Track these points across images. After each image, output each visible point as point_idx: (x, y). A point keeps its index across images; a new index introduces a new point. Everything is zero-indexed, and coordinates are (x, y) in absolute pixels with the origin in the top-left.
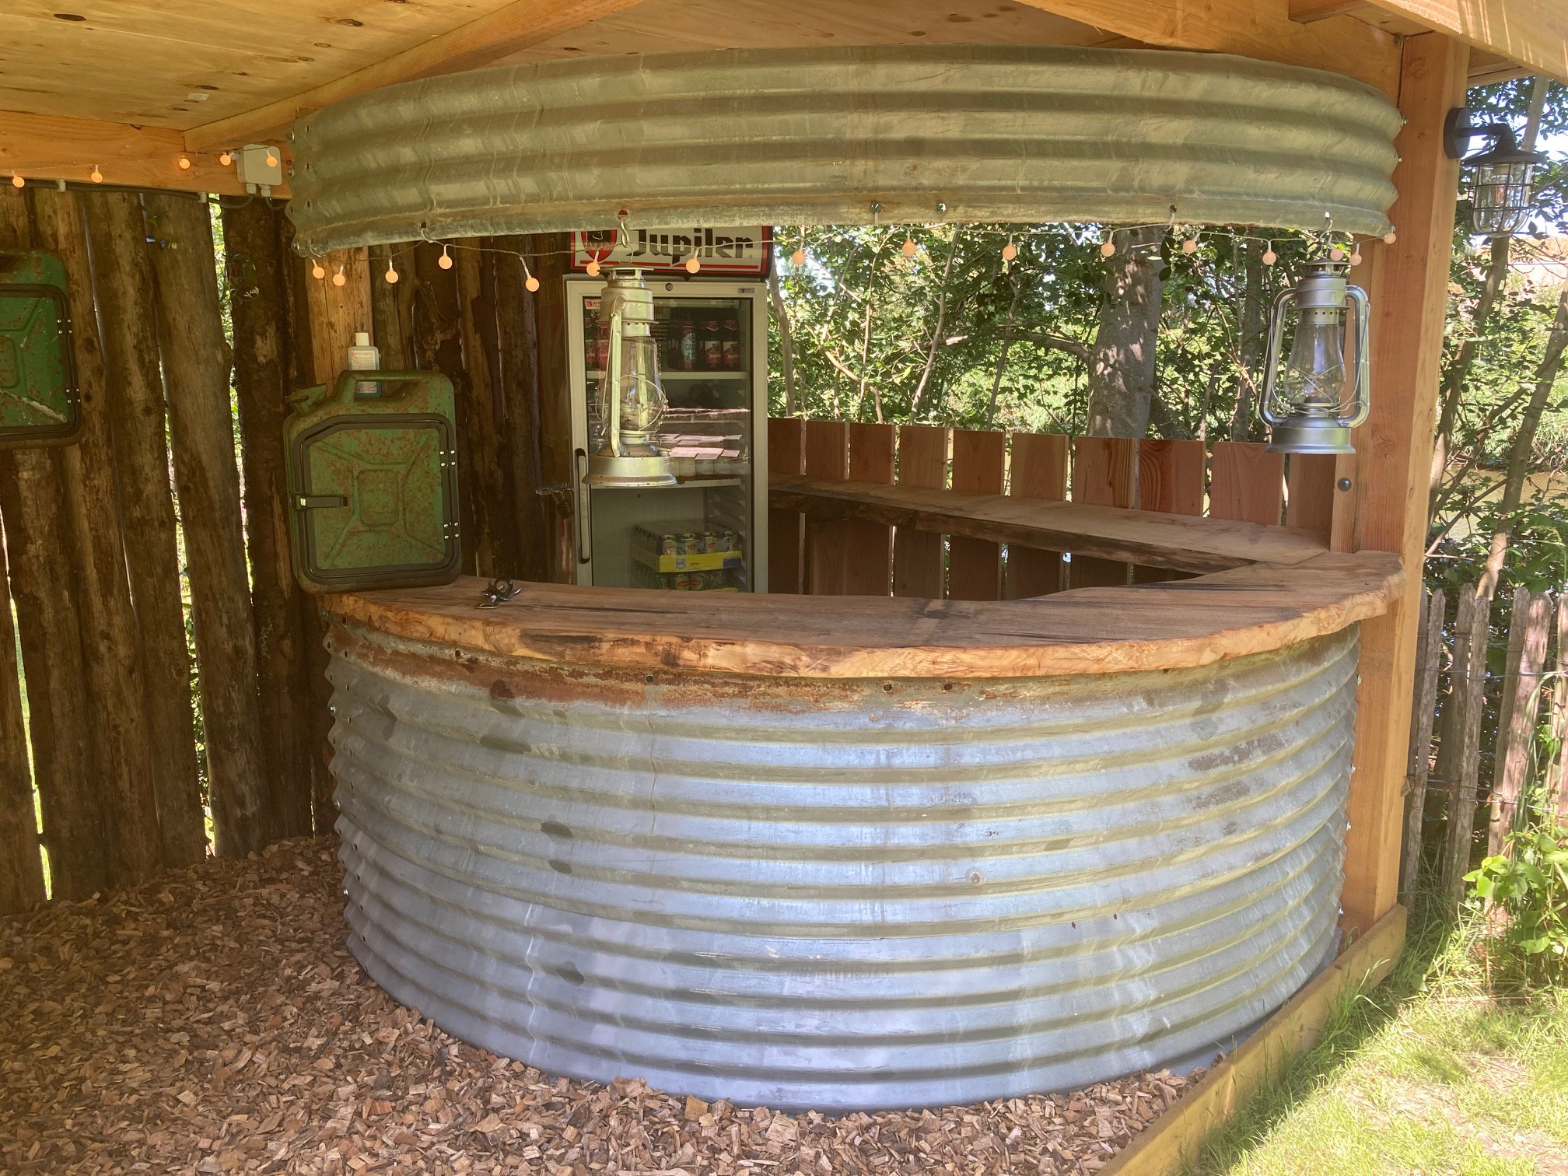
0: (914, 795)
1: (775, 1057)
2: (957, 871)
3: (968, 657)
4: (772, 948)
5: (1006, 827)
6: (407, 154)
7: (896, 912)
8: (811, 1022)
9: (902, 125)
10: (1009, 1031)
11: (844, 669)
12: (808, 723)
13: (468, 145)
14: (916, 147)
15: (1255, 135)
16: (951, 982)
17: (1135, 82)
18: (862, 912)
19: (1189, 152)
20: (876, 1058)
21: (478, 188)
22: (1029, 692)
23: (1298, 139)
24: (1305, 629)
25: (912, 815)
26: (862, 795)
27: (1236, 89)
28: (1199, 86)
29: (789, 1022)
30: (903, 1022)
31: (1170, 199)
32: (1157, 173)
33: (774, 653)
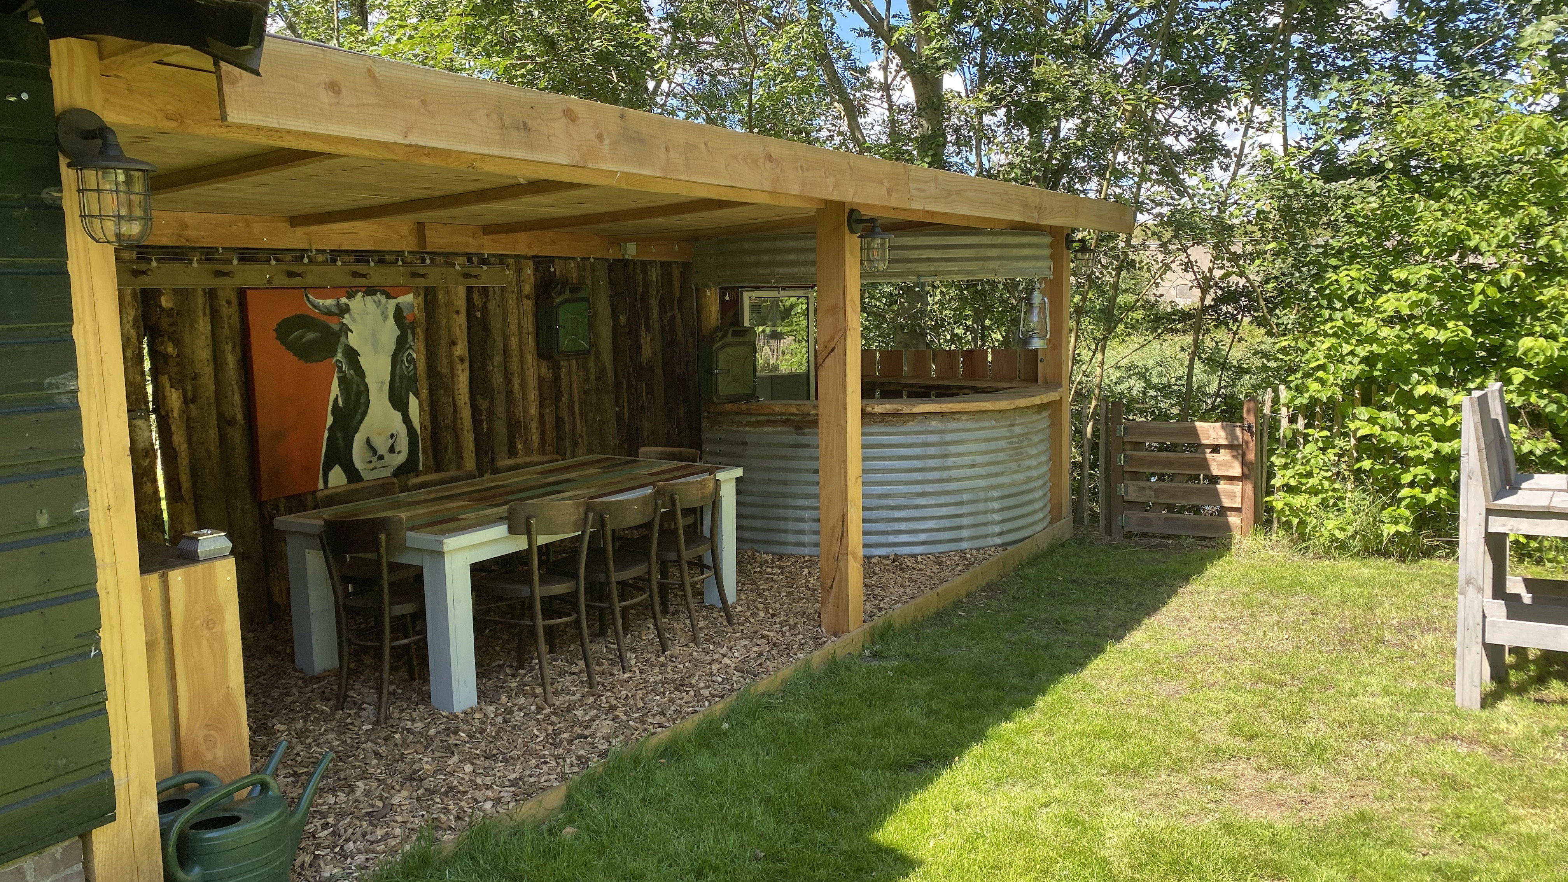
0: (932, 451)
1: (892, 539)
2: (945, 474)
3: (950, 405)
4: (891, 502)
5: (959, 461)
6: (765, 258)
7: (928, 488)
8: (903, 526)
9: (925, 254)
10: (960, 528)
11: (916, 410)
12: (902, 429)
13: (792, 257)
14: (929, 260)
15: (1016, 252)
16: (943, 511)
17: (985, 240)
18: (918, 488)
19: (999, 258)
20: (922, 537)
21: (795, 270)
22: (964, 417)
23: (1026, 252)
24: (1037, 400)
25: (933, 457)
26: (917, 451)
27: (1010, 240)
28: (1001, 240)
29: (896, 526)
30: (930, 524)
31: (995, 272)
32: (991, 265)
33: (895, 406)
